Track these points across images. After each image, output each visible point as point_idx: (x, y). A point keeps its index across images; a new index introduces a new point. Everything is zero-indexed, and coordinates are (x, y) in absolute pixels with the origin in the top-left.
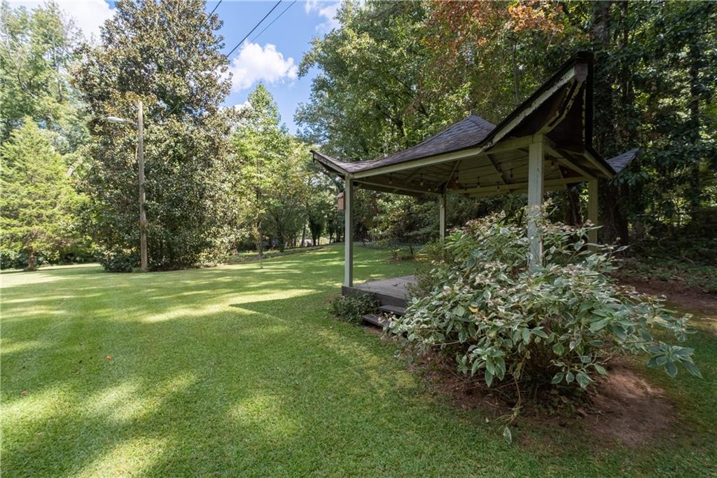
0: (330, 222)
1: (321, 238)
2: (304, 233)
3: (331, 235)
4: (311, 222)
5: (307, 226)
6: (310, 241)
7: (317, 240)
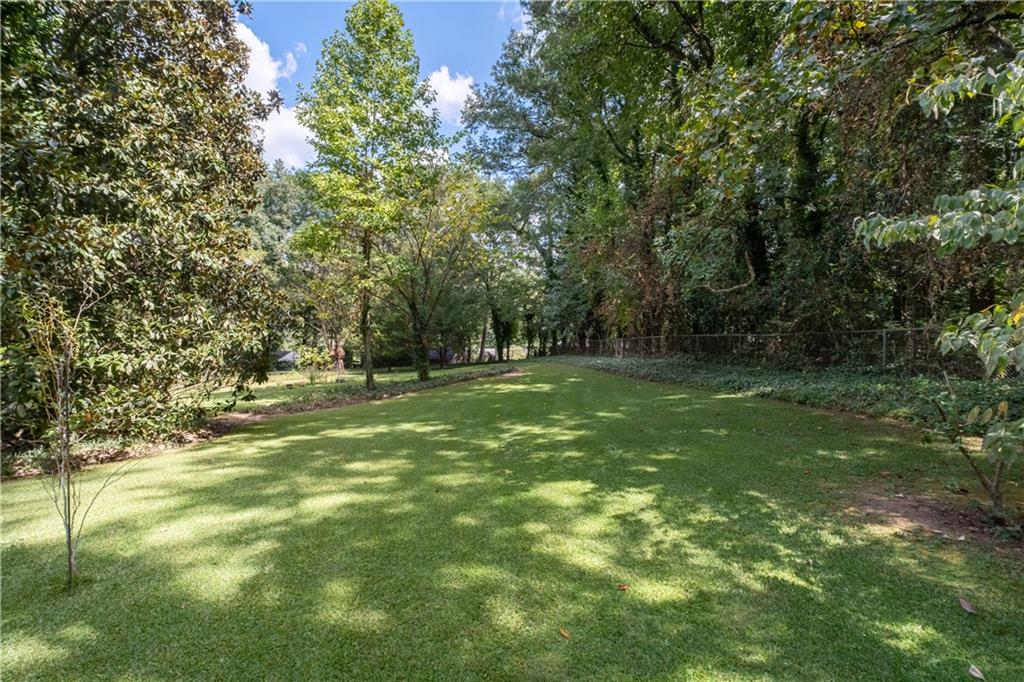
0: (529, 317)
1: (513, 347)
2: (484, 338)
3: (530, 342)
4: (495, 318)
5: (488, 326)
6: (493, 351)
7: (505, 350)
